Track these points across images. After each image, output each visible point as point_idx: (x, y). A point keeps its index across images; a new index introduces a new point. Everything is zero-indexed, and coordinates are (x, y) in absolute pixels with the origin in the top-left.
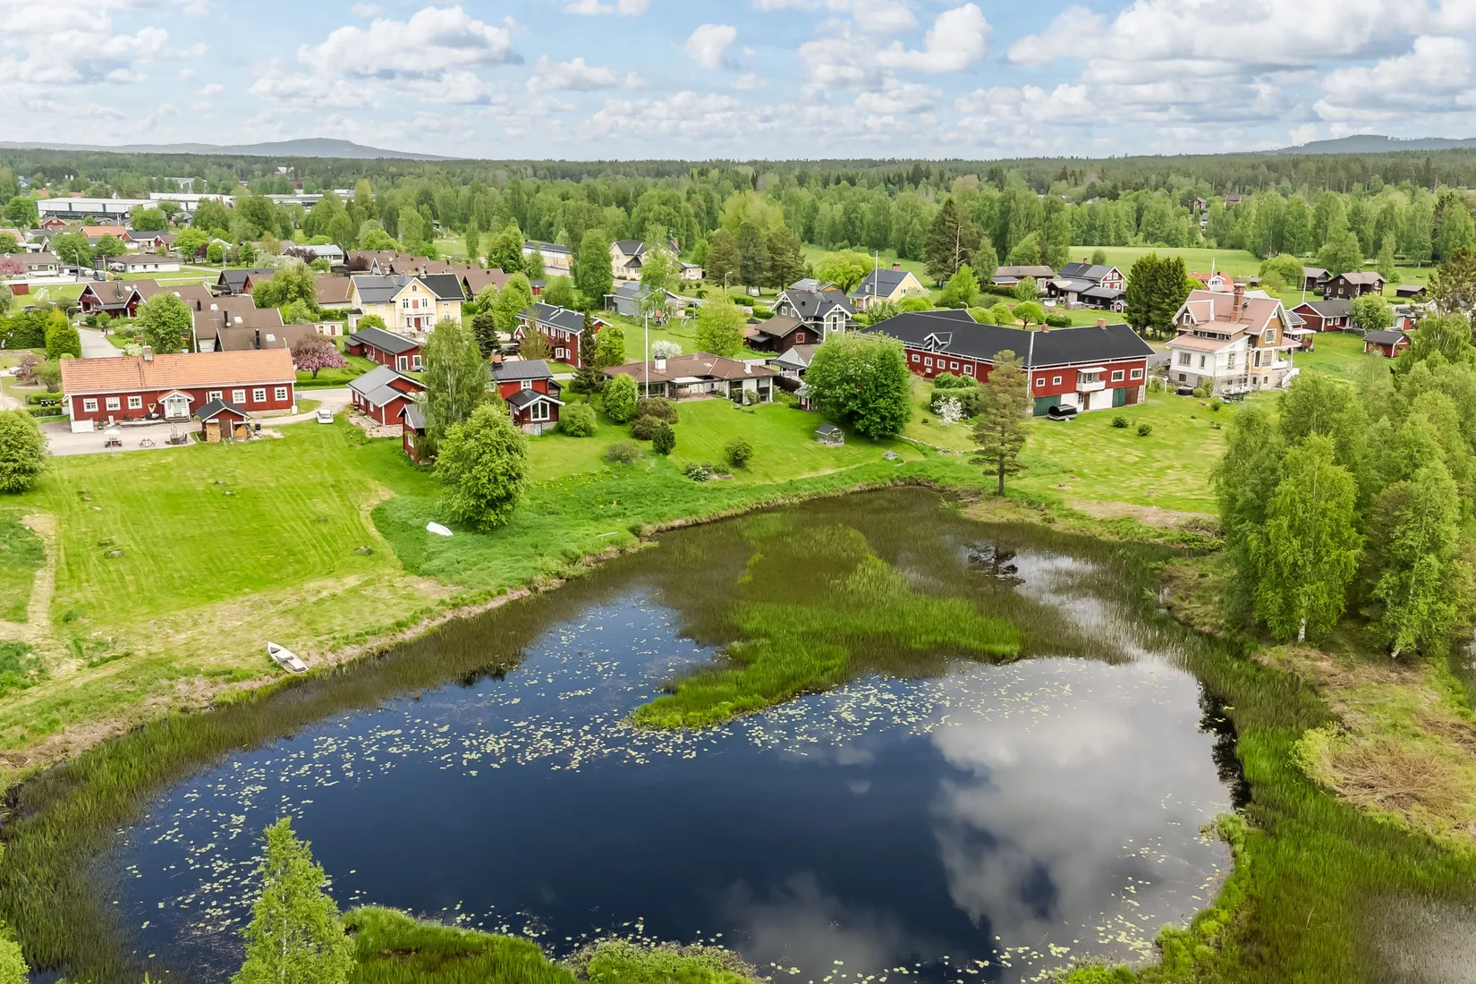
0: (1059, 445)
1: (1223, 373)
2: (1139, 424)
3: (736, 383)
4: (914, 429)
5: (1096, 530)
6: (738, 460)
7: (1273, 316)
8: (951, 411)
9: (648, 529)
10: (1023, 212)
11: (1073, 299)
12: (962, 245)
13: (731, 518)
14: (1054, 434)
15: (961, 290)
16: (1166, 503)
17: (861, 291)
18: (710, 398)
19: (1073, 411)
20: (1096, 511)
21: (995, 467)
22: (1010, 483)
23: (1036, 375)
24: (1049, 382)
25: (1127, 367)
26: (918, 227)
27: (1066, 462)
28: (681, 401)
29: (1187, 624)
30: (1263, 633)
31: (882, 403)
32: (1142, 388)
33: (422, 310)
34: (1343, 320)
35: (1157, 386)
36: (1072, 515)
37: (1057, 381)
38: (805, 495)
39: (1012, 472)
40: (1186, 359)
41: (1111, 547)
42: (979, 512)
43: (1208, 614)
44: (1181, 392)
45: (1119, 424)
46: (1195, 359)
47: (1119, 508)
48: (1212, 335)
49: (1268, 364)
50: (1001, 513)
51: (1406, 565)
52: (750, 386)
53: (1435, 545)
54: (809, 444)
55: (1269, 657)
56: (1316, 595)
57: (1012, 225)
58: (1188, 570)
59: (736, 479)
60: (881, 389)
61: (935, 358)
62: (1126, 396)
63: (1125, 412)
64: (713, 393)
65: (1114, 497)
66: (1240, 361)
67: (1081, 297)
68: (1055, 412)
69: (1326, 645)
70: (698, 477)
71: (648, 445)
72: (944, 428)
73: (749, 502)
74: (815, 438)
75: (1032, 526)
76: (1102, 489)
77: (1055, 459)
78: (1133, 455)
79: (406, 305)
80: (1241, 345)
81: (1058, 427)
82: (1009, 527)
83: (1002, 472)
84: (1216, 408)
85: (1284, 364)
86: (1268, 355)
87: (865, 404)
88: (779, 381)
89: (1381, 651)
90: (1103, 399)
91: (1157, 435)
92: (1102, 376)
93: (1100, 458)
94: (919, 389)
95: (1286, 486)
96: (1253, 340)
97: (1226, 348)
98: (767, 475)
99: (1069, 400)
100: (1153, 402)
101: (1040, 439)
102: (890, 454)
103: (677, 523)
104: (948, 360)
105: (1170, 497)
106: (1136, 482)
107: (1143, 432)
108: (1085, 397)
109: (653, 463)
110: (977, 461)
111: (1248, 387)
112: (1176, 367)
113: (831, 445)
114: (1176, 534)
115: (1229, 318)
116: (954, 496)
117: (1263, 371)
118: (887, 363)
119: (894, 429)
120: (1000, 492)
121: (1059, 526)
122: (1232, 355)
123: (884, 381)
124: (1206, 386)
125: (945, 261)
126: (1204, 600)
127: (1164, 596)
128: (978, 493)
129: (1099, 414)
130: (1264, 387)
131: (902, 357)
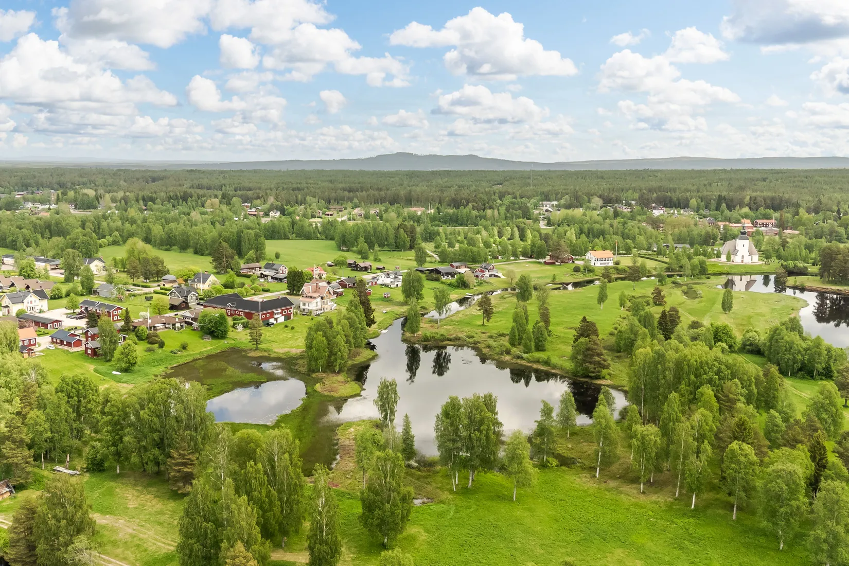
0: (270, 334)
1: (315, 308)
2: (292, 326)
3: (174, 325)
4: (231, 334)
5: (281, 355)
6: (184, 347)
7: (327, 291)
8: (240, 327)
9: (169, 367)
10: (246, 238)
11: (270, 279)
12: (226, 258)
13: (189, 362)
14: (269, 331)
15: (231, 280)
16: (298, 347)
17: (194, 281)
18: (166, 330)
19: (273, 324)
20: (281, 351)
21: (255, 343)
22: (259, 346)
23: (262, 315)
24: (266, 316)
25: (287, 309)
26: (202, 242)
27: (273, 340)
28: (158, 331)
29: (300, 372)
30: (314, 372)
31: (221, 328)
32: (292, 315)
33: (34, 304)
34: (354, 284)
35: (297, 313)
36: (275, 352)
37: (268, 315)
38: (205, 355)
39: (260, 344)
40: (304, 304)
41: (284, 359)
42: (252, 354)
43: (304, 369)
44: (303, 315)
45: (286, 326)
46: (307, 304)
47: (286, 350)
48: (311, 297)
49: (327, 304)
50: (258, 354)
51: (336, 354)
52: (178, 325)
53: (340, 351)
54: (202, 341)
55: (314, 375)
56: (321, 362)
57: (243, 243)
58: (301, 362)
59: (185, 353)
60: (222, 325)
61: (231, 310)
62: (288, 317)
63: (287, 323)
64: (166, 328)
65: (285, 347)
66: (319, 304)
67: (272, 278)
68: (268, 324)
69: (324, 372)
70: (175, 353)
71: (157, 345)
72: (238, 333)
73: (191, 358)
74: (203, 339)
75: (266, 356)
76: (282, 345)
77: (270, 338)
78: (290, 335)
79: (28, 303)
80: (319, 299)
81: (270, 329)
82: (261, 357)
83: (257, 344)
84: (312, 319)
85: (332, 303)
86: (327, 302)
87: (217, 328)
88: (186, 322)
89: (334, 372)
90: (281, 319)
91: (296, 328)
92: (280, 313)
93: (281, 337)
94: (230, 321)
95: (315, 342)
96: (322, 298)
97: (315, 301)
98: (193, 351)
99: (272, 321)
100: (296, 318)
101: (266, 333)
102: (226, 341)
103: (175, 365)
104: (235, 311)
105: (298, 346)
106: (290, 343)
107: (293, 328)
108: (276, 319)
109: (160, 351)
110: (250, 342)
111: (322, 311)
112: (302, 307)
113: (208, 340)
114: (299, 354)
115: (315, 292)
116: (245, 351)
117: (326, 306)
118: (222, 317)
119: (225, 334)
120: (257, 349)
121: (272, 356)
122: (317, 303)
123: (221, 321)
124: (310, 312)
125: (220, 264)
126: (303, 367)
127: (296, 367)
128: (251, 350)
129: (281, 323)
130: (326, 311)
131: (225, 314)
